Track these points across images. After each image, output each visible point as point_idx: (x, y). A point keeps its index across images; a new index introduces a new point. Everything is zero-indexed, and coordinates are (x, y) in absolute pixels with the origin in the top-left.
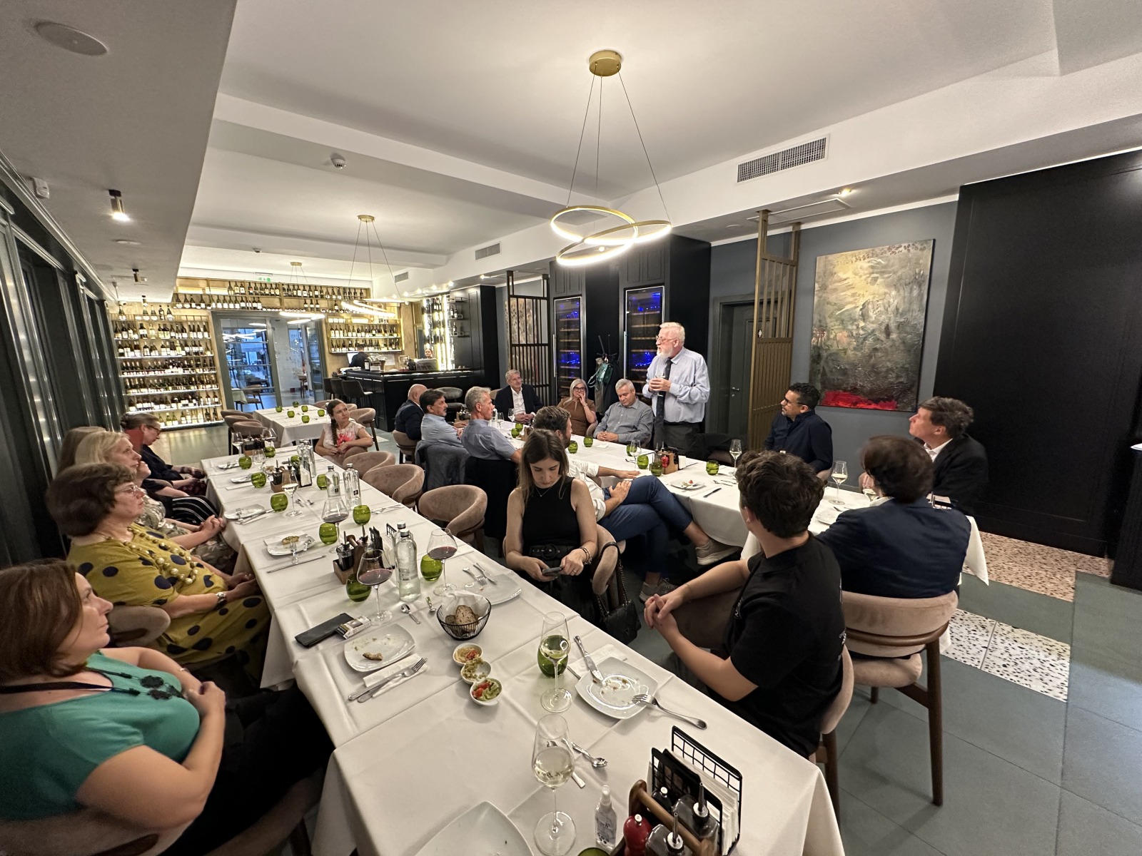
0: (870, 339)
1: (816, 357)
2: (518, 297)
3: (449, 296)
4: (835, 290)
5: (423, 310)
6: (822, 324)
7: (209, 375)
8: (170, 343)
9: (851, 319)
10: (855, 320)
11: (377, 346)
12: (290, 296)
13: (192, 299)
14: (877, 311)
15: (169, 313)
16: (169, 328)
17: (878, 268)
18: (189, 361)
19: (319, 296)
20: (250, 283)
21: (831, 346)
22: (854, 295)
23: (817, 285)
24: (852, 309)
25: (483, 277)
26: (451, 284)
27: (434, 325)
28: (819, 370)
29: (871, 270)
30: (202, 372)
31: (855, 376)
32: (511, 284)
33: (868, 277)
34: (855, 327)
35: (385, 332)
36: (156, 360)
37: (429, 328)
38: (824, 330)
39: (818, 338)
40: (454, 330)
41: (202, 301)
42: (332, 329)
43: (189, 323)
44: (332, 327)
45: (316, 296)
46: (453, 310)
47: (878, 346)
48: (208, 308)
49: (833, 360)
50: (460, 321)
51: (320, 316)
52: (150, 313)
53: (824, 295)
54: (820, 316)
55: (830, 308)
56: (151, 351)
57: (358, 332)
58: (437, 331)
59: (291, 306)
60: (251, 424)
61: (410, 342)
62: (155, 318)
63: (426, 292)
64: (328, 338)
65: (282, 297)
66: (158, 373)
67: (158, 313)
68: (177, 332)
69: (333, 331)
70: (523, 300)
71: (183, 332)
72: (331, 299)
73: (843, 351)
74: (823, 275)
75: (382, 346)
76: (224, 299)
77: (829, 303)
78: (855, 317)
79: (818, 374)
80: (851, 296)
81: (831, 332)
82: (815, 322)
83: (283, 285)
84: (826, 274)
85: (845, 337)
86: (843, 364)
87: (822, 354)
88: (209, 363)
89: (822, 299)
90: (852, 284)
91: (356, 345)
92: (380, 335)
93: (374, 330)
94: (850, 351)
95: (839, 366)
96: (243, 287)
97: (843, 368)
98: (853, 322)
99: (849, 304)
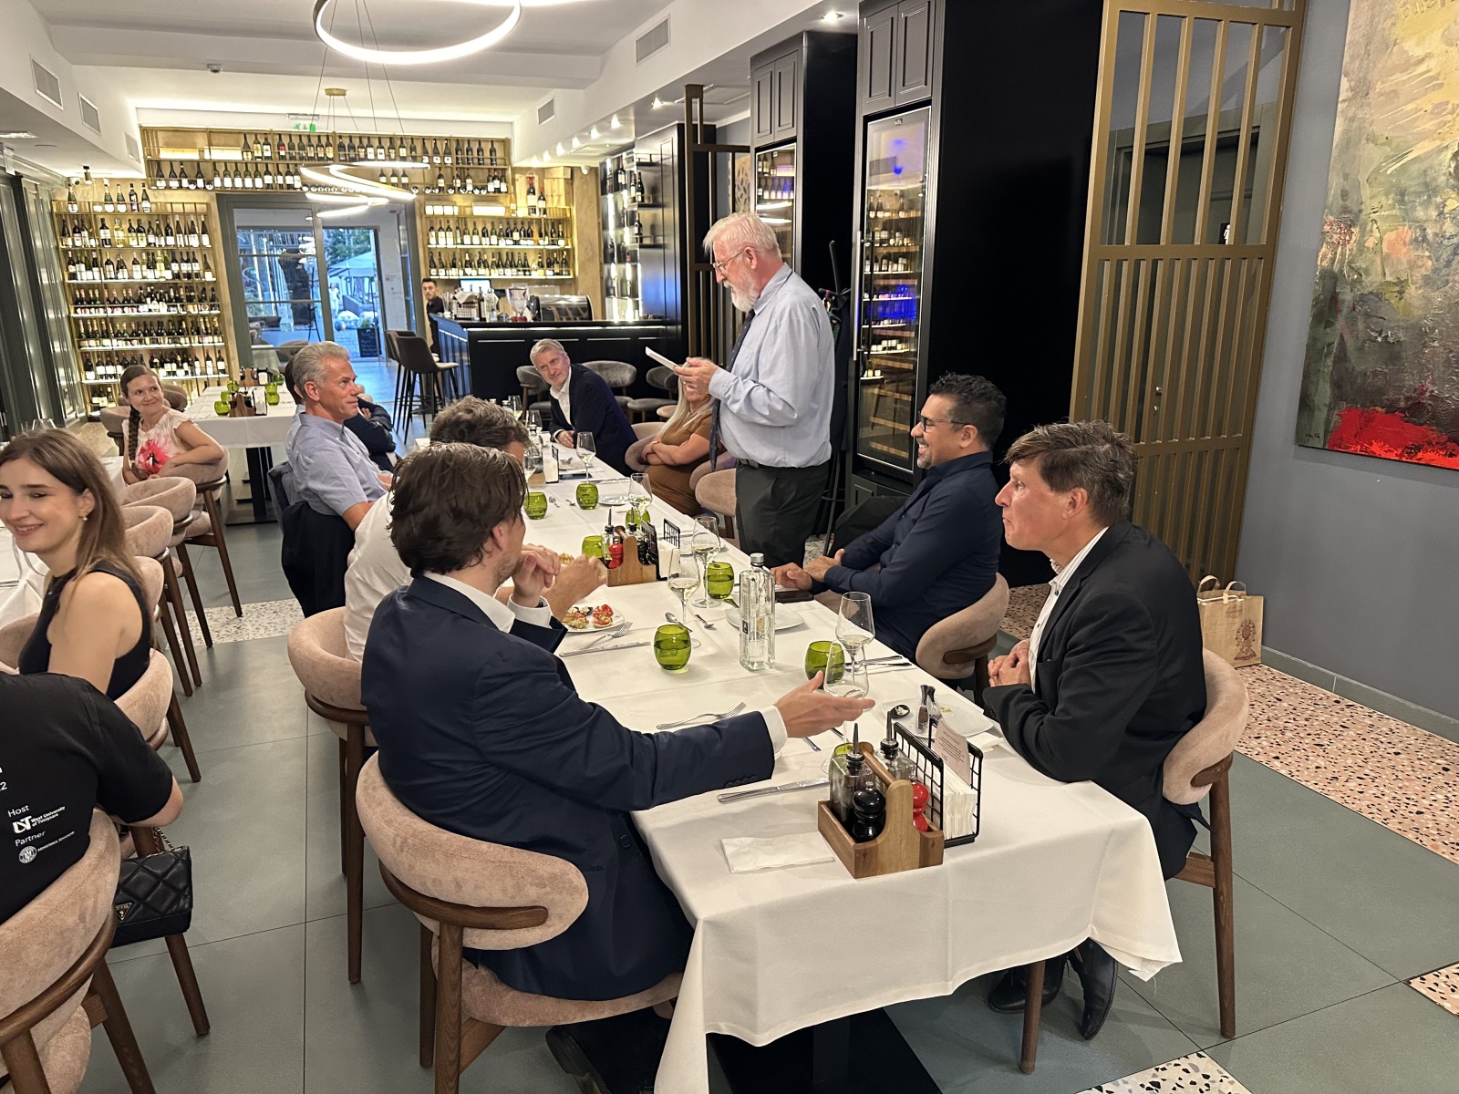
1: (1326, 308)
4: (1392, 95)
5: (606, 181)
6: (1348, 203)
7: (210, 317)
8: (148, 254)
9: (1426, 185)
10: (1436, 191)
13: (182, 171)
15: (146, 198)
16: (146, 227)
18: (177, 290)
20: (280, 135)
21: (1367, 271)
22: (1439, 108)
23: (1345, 83)
24: (1428, 155)
28: (1330, 345)
30: (197, 312)
31: (1422, 366)
34: (1434, 214)
35: (541, 235)
36: (126, 286)
38: (1353, 224)
39: (1334, 246)
41: (200, 174)
42: (432, 229)
43: (177, 218)
46: (635, 185)
48: (210, 187)
49: (1367, 315)
50: (651, 212)
52: (115, 200)
53: (1361, 114)
54: (1346, 177)
55: (1373, 154)
56: (116, 269)
57: (484, 236)
61: (590, 260)
62: (122, 208)
64: (425, 246)
66: (128, 311)
67: (127, 200)
68: (157, 235)
69: (433, 233)
71: (167, 235)
72: (432, 165)
73: (1397, 289)
74: (1362, 52)
75: (534, 266)
76: (237, 170)
77: (1372, 139)
78: (1434, 179)
79: (1326, 357)
80: (1432, 113)
81: (1369, 228)
82: (1330, 199)
83: (340, 137)
84: (1372, 48)
85: (1405, 244)
86: (1392, 329)
87: (1341, 297)
88: (209, 294)
89: (1355, 125)
90: (1439, 74)
91: (479, 263)
92: (530, 242)
93: (515, 229)
94: (1413, 287)
95: (1380, 335)
96: (269, 144)
97: (1391, 340)
98: (1429, 197)
99: (1424, 140)
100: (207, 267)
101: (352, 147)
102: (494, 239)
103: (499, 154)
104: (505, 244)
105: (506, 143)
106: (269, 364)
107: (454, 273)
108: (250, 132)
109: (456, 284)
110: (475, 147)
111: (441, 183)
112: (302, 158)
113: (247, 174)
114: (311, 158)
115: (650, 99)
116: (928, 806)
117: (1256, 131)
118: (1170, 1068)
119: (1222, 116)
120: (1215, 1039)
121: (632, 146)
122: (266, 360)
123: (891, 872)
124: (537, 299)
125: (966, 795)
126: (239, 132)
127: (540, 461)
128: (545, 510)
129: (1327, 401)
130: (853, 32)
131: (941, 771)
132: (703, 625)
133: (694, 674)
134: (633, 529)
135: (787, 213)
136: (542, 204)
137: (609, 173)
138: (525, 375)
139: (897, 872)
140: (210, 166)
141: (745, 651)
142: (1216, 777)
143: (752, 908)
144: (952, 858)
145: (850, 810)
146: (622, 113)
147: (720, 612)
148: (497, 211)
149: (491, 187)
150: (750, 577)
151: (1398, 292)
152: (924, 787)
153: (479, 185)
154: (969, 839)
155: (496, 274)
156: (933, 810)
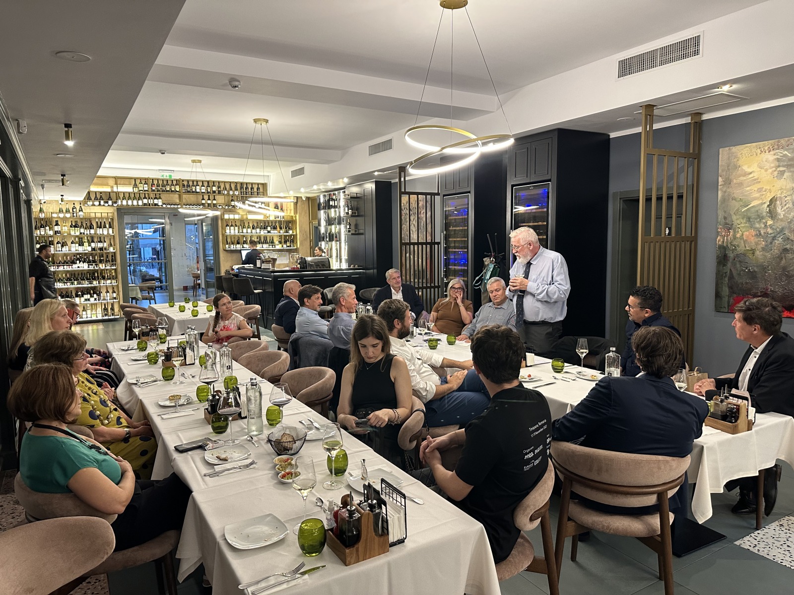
0: (780, 239)
1: (723, 258)
2: (410, 194)
3: (344, 192)
4: (741, 184)
5: (319, 204)
6: (727, 221)
7: (110, 270)
8: (79, 238)
9: (758, 215)
10: (763, 218)
11: (272, 243)
12: (189, 192)
13: (101, 197)
14: (785, 208)
15: (81, 210)
16: (80, 225)
17: (784, 161)
18: (94, 257)
19: (217, 192)
20: (153, 180)
21: (738, 246)
22: (760, 190)
23: (720, 179)
24: (758, 205)
25: (376, 173)
26: (346, 180)
27: (330, 222)
28: (726, 273)
29: (777, 163)
30: (104, 267)
31: (766, 280)
32: (402, 179)
33: (775, 171)
34: (763, 226)
35: (281, 228)
36: (66, 255)
37: (325, 224)
38: (730, 229)
39: (723, 237)
40: (348, 227)
41: (110, 198)
42: (227, 225)
43: (97, 221)
44: (228, 224)
45: (214, 192)
46: (348, 207)
47: (788, 246)
48: (114, 205)
49: (740, 261)
50: (355, 218)
51: (218, 213)
52: (64, 211)
53: (728, 190)
54: (725, 212)
55: (735, 205)
56: (62, 246)
57: (253, 228)
58: (334, 229)
59: (189, 202)
60: (147, 316)
61: (305, 240)
62: (68, 215)
63: (322, 187)
64: (223, 235)
65: (181, 193)
66: (67, 268)
67: (71, 211)
68: (86, 229)
69: (228, 227)
70: (416, 196)
71: (91, 228)
72: (228, 194)
73: (752, 252)
74: (726, 169)
75: (277, 243)
76: (129, 196)
77: (734, 199)
78: (762, 214)
79: (725, 277)
80: (757, 191)
81: (737, 230)
82: (719, 220)
83: (183, 181)
84: (730, 167)
85: (752, 236)
86: (751, 266)
87: (728, 255)
88: (111, 259)
89: (726, 194)
90: (758, 178)
92: (275, 232)
93: (268, 225)
94: (758, 251)
95: (747, 269)
96: (146, 184)
97: (751, 270)
98: (760, 220)
99: (755, 200)
100: (110, 245)
101: (188, 186)
102: (258, 230)
103: (261, 190)
104: (263, 233)
105: (265, 185)
107: (239, 247)
108: (138, 178)
109: (240, 251)
110: (250, 187)
112: (163, 191)
113: (135, 198)
114: (168, 191)
119: (668, 189)
126: (131, 178)
129: (727, 294)
136: (282, 214)
140: (116, 194)
148: (260, 217)
151: (752, 253)
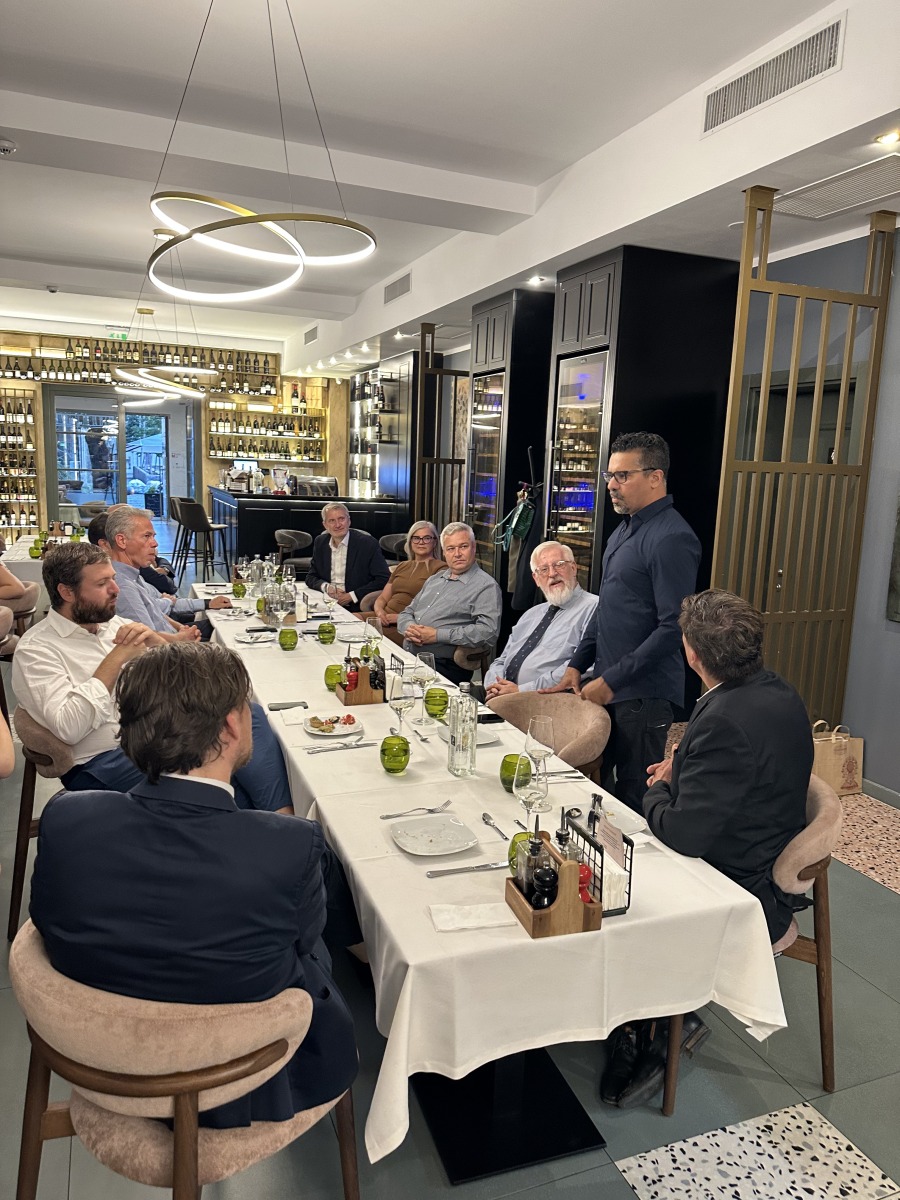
5: (354, 391)
7: (27, 480)
11: (285, 452)
13: (16, 364)
18: (4, 457)
20: (97, 342)
25: (399, 337)
26: (365, 348)
27: (363, 421)
30: (18, 475)
35: (301, 429)
37: (359, 423)
40: (377, 429)
41: (30, 368)
46: (378, 395)
48: (37, 378)
50: (389, 416)
57: (255, 427)
61: (339, 449)
64: (207, 435)
69: (215, 423)
75: (294, 452)
76: (60, 366)
83: (146, 345)
88: (29, 461)
91: (250, 448)
92: (291, 434)
93: (281, 424)
96: (88, 348)
100: (29, 440)
101: (154, 353)
102: (263, 430)
103: (271, 365)
104: (270, 434)
105: (277, 357)
106: (72, 518)
107: (229, 455)
108: (74, 338)
109: (229, 463)
110: (252, 358)
111: (224, 384)
112: (113, 360)
113: (68, 370)
114: (122, 360)
115: (393, 332)
116: (590, 883)
117: (853, 381)
118: (781, 1115)
119: (827, 369)
120: (818, 1092)
121: (376, 366)
122: (69, 515)
123: (560, 934)
124: (295, 478)
125: (620, 876)
126: (65, 337)
127: (293, 604)
128: (296, 643)
130: (552, 291)
131: (602, 855)
132: (419, 739)
133: (410, 777)
134: (367, 660)
135: (495, 422)
136: (303, 405)
137: (357, 385)
138: (281, 536)
139: (565, 934)
140: (39, 362)
141: (452, 760)
142: (817, 871)
143: (452, 959)
144: (607, 925)
145: (530, 885)
146: (370, 341)
147: (434, 729)
148: (267, 409)
149: (263, 390)
150: (459, 701)
152: (588, 868)
153: (254, 388)
154: (622, 911)
155: (263, 457)
156: (595, 886)
